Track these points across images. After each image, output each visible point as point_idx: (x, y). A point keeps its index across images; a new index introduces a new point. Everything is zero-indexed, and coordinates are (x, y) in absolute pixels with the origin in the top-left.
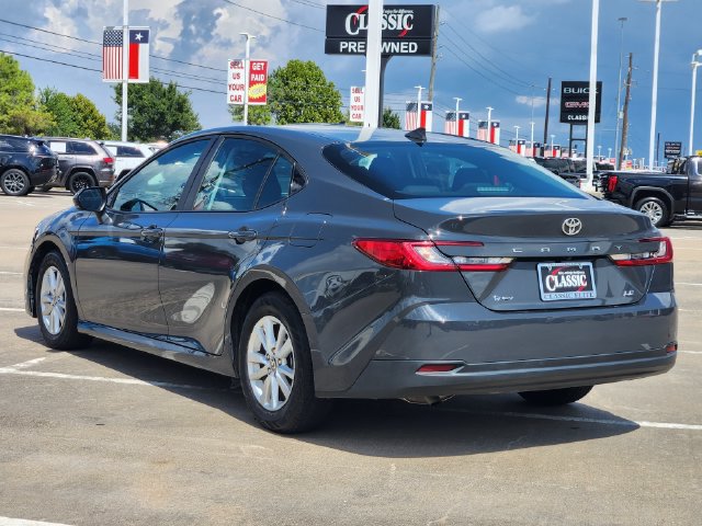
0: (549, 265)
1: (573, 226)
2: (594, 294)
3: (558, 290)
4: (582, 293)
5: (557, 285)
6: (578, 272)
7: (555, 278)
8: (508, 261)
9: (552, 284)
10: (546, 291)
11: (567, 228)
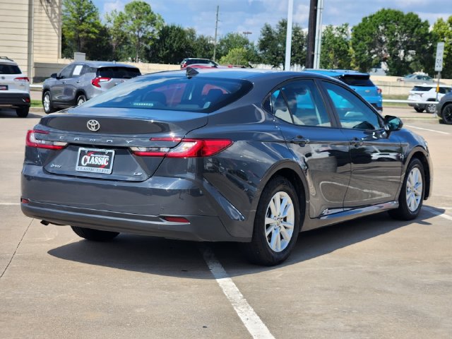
0: (86, 150)
1: (93, 125)
2: (109, 171)
3: (88, 165)
4: (102, 169)
5: (88, 162)
6: (105, 156)
7: (88, 158)
8: (64, 144)
9: (85, 161)
10: (80, 164)
11: (90, 126)
